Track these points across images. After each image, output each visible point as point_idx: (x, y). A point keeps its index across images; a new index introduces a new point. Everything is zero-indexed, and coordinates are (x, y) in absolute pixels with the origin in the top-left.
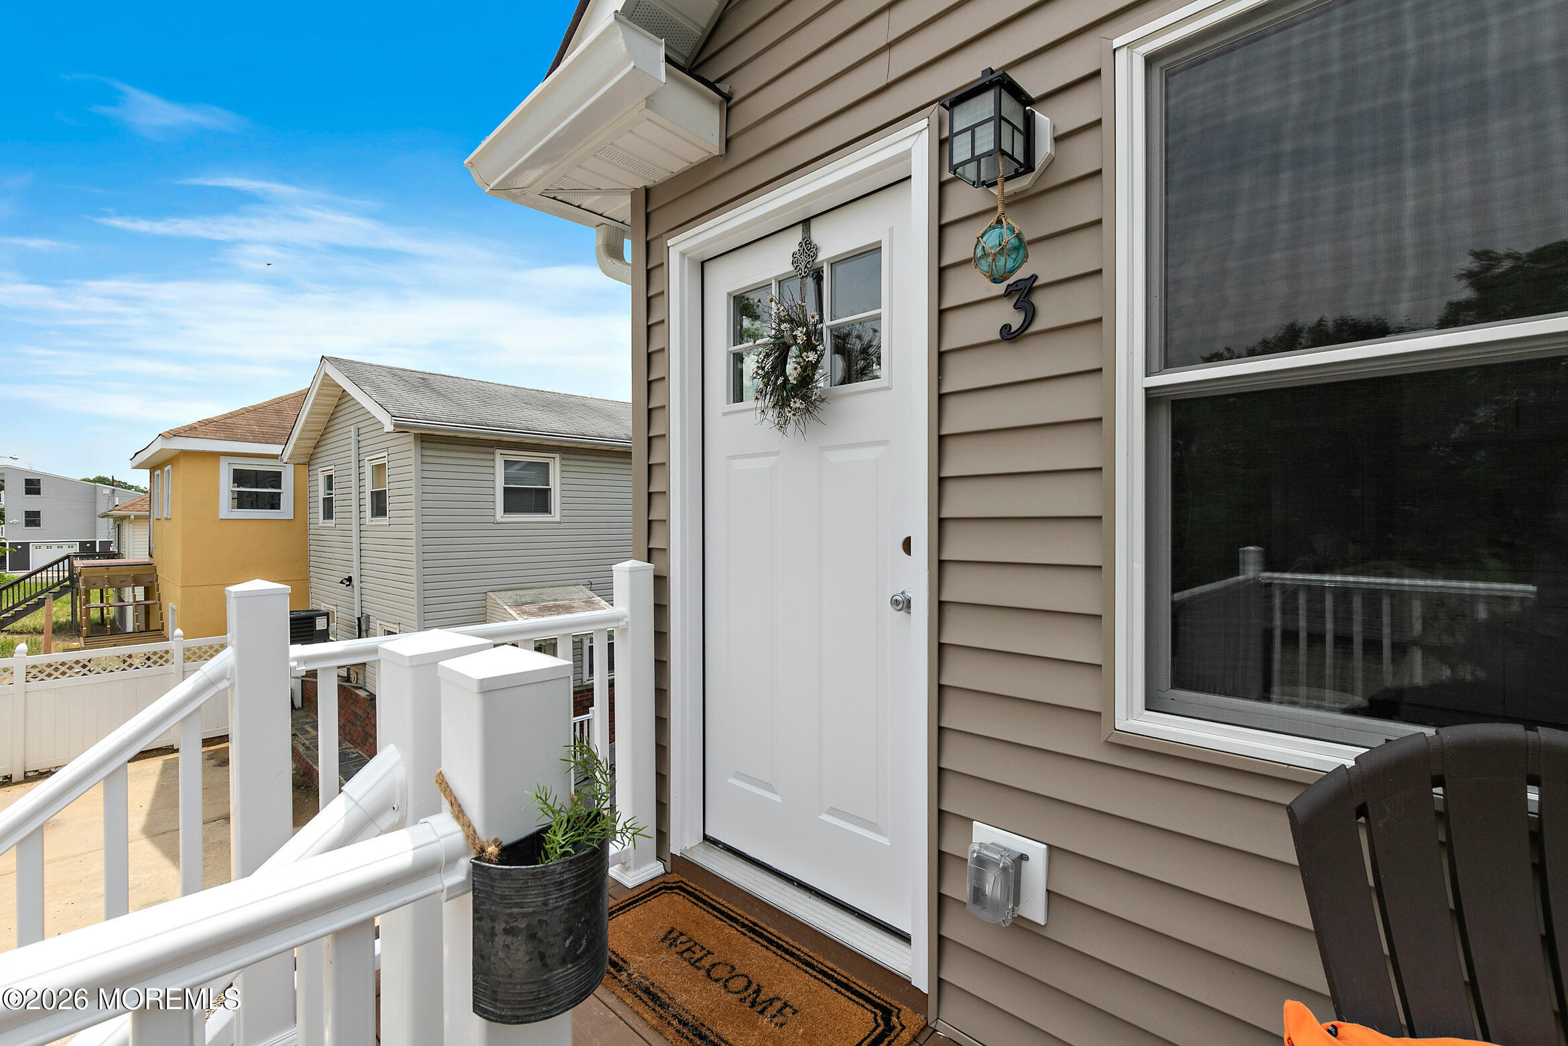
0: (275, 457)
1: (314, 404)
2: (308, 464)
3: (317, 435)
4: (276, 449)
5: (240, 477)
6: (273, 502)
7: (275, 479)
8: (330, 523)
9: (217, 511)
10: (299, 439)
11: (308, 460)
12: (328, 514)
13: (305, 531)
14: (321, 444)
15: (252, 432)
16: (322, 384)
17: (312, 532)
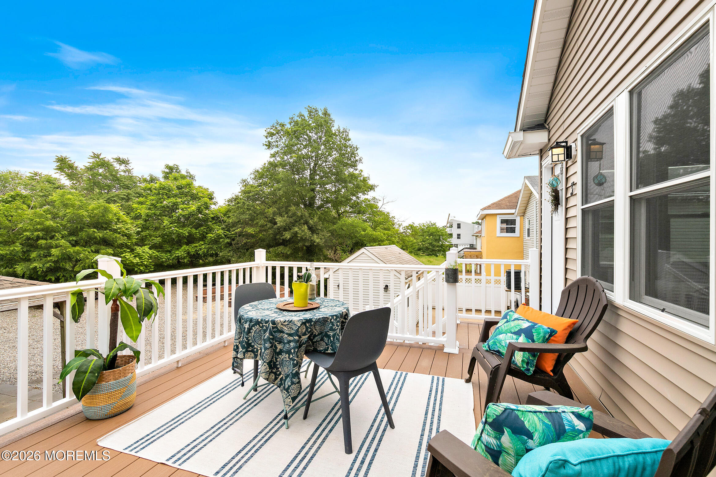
0: (513, 214)
1: (523, 194)
2: (523, 216)
3: (525, 205)
4: (513, 211)
5: (503, 221)
6: (513, 230)
7: (513, 222)
8: (529, 238)
9: (496, 234)
10: (519, 207)
11: (523, 214)
12: (529, 236)
13: (523, 242)
14: (527, 208)
15: (506, 205)
16: (525, 187)
17: (524, 241)
